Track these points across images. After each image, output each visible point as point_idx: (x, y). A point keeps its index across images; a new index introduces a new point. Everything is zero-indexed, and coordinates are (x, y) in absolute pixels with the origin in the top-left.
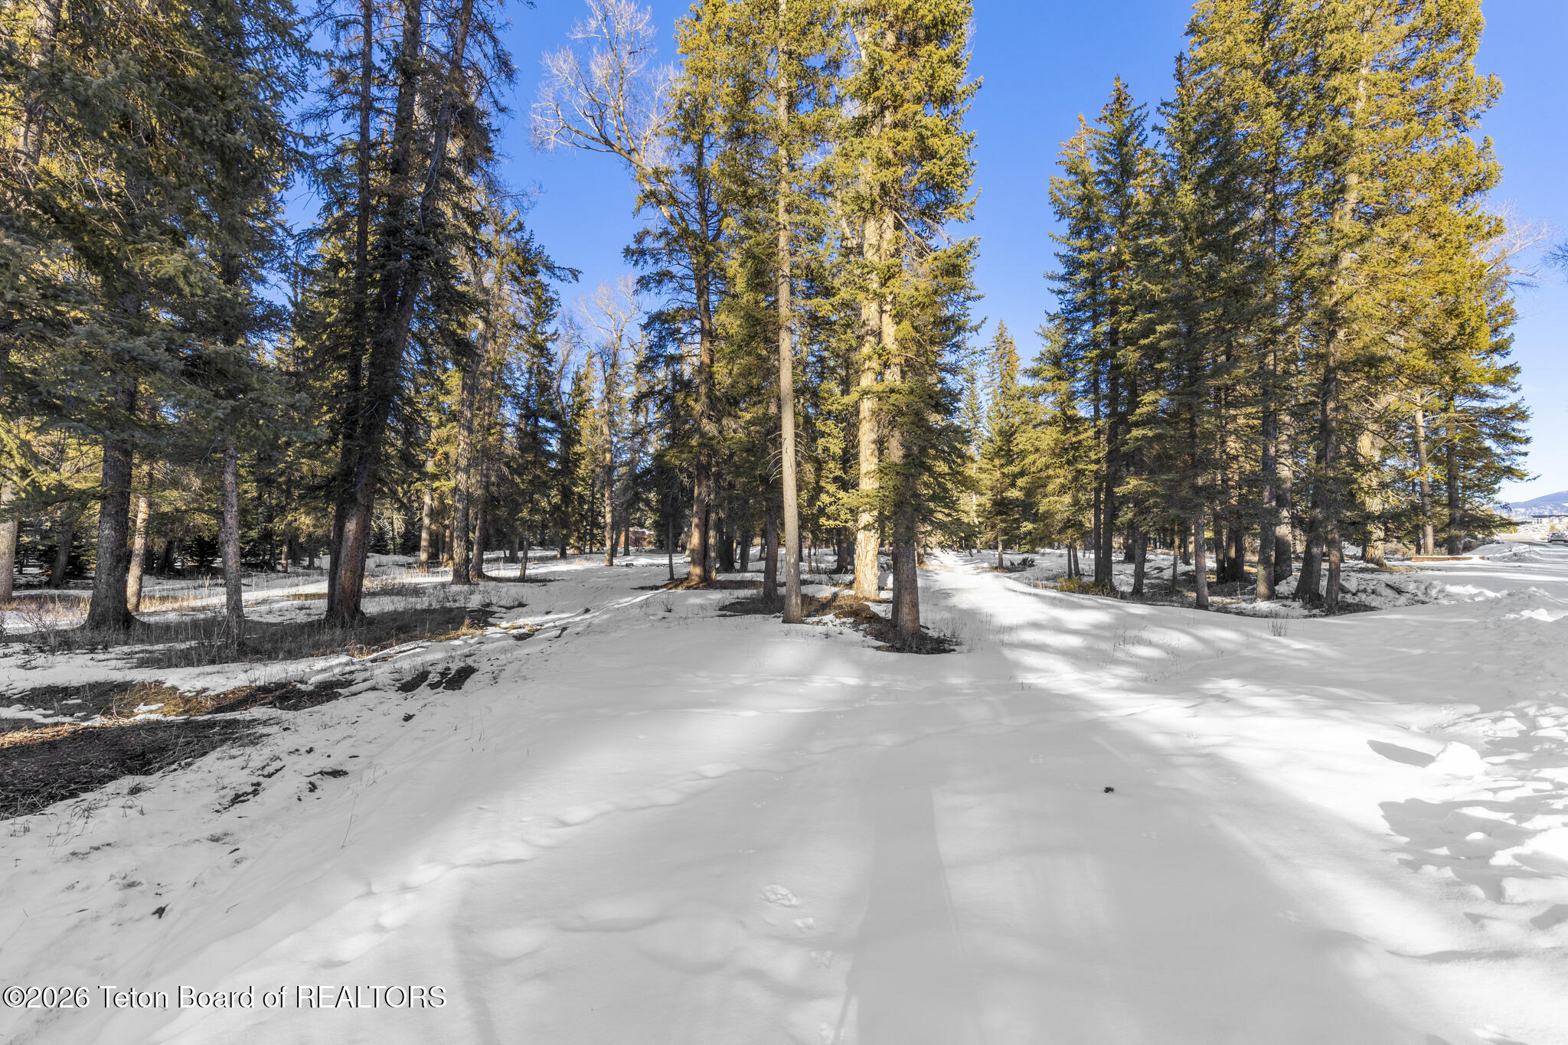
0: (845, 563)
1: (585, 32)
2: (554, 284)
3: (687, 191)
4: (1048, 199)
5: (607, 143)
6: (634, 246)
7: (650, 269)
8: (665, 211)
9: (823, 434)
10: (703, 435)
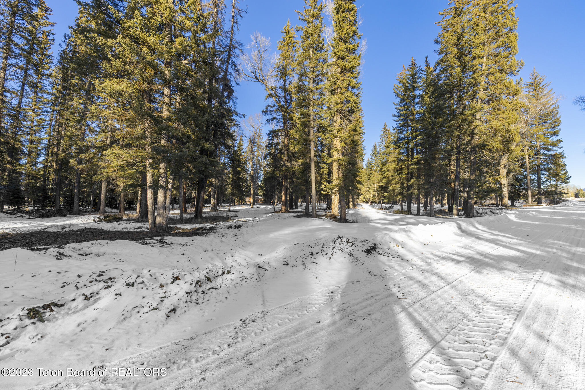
0: (329, 206)
1: (250, 46)
2: (238, 119)
3: (281, 93)
4: (393, 91)
5: (257, 79)
6: (265, 110)
7: (269, 117)
8: (274, 99)
9: (322, 168)
10: (286, 166)
